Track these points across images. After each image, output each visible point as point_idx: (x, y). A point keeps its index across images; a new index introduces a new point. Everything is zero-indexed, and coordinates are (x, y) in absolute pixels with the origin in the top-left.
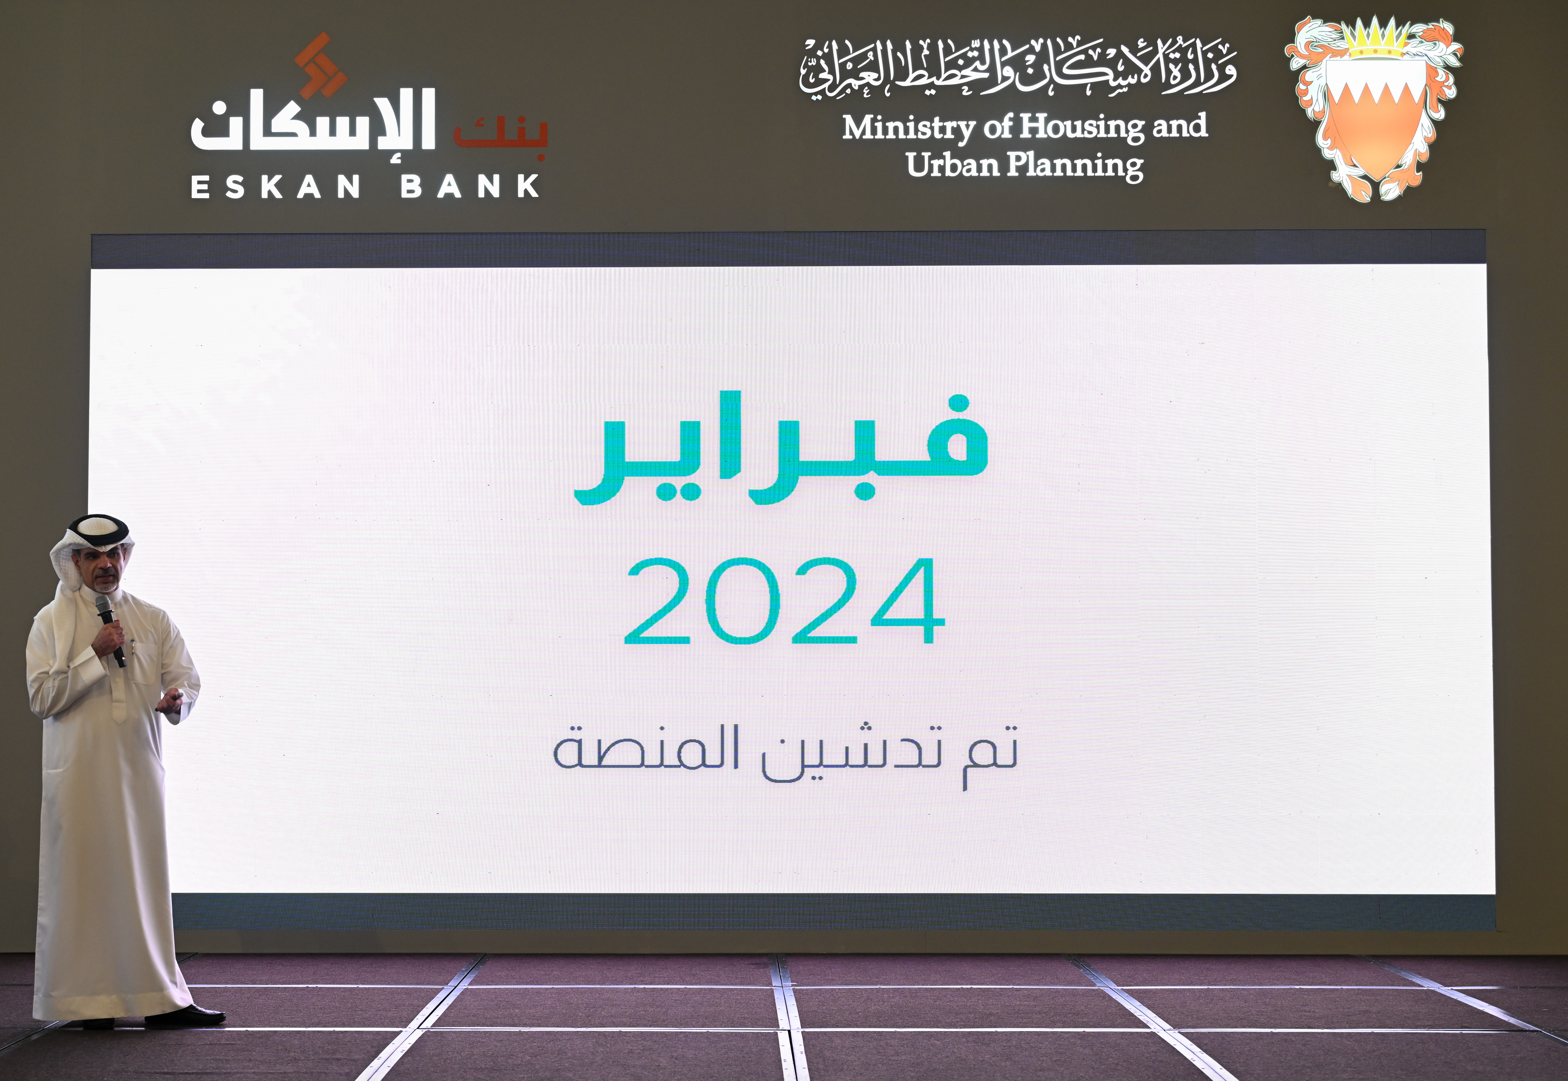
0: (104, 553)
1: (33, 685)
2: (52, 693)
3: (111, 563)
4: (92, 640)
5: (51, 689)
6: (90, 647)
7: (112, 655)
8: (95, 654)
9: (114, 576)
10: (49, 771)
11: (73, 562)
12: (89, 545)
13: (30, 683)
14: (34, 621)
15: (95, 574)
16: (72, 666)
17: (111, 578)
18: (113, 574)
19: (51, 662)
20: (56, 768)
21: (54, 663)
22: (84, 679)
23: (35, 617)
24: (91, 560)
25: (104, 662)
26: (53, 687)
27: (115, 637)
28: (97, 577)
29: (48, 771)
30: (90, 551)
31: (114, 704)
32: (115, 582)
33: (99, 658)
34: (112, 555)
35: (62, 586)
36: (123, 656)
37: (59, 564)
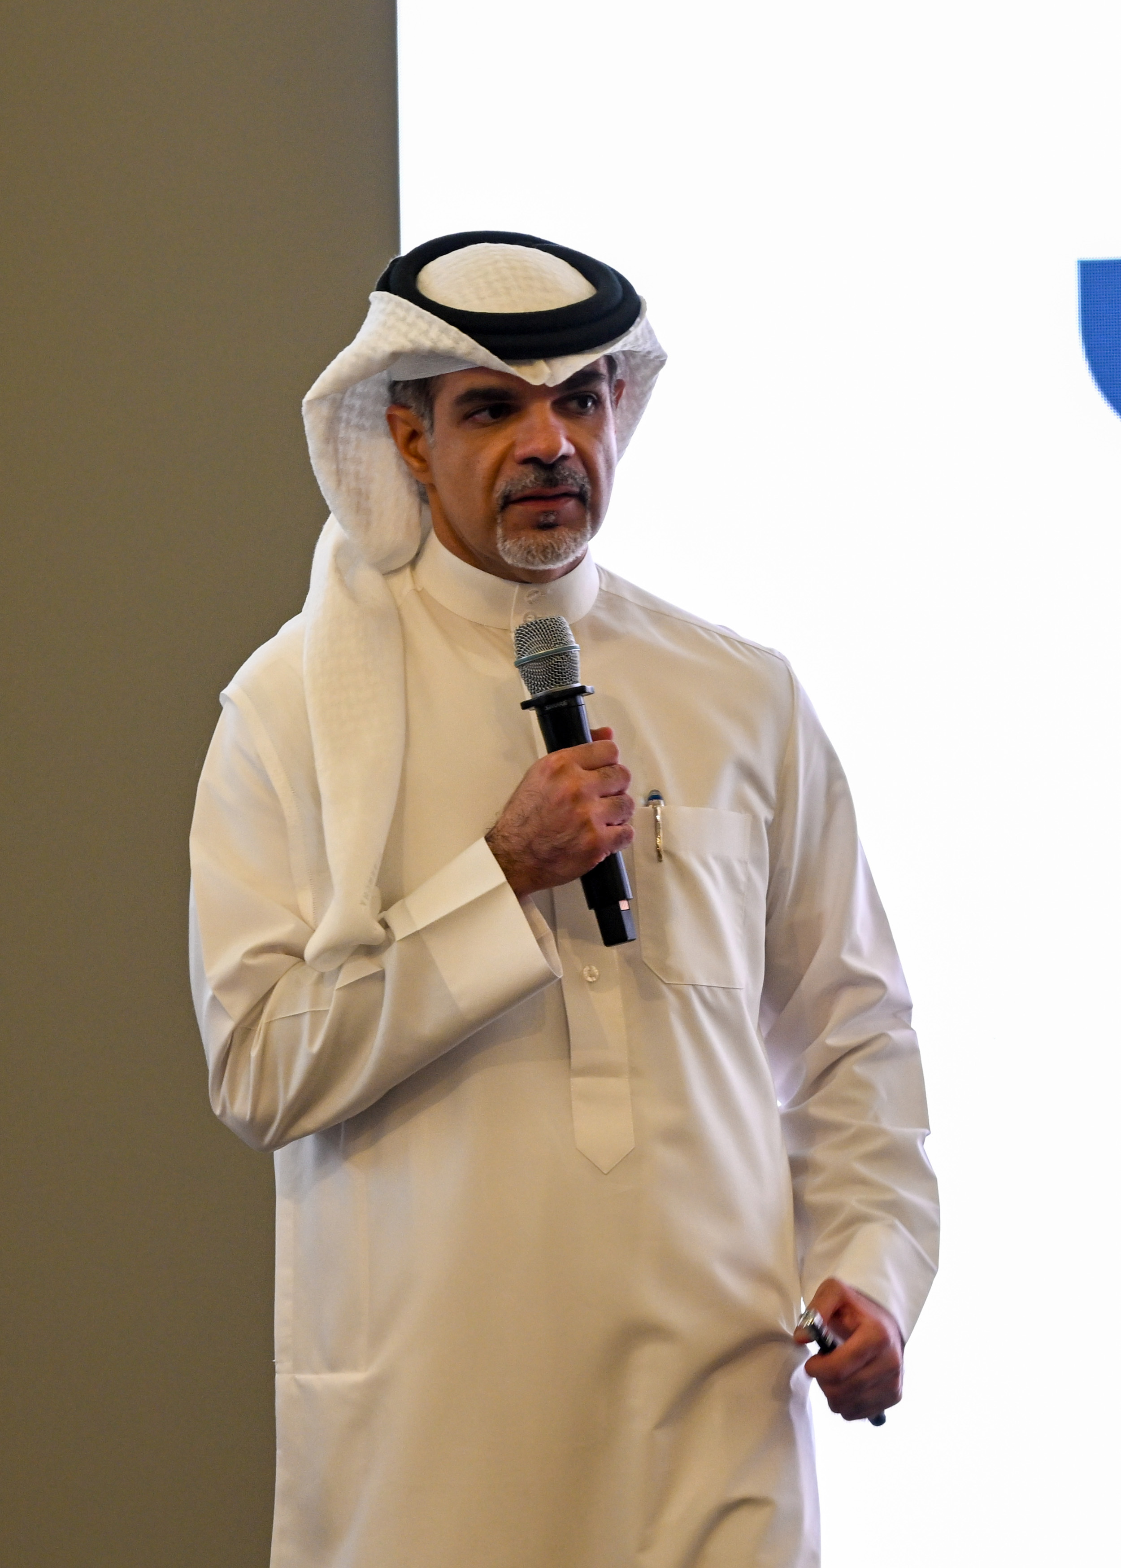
0: (543, 391)
1: (224, 999)
2: (311, 1041)
3: (569, 439)
4: (489, 817)
5: (306, 1021)
6: (482, 848)
7: (576, 887)
8: (501, 878)
9: (581, 497)
10: (306, 1377)
11: (392, 441)
12: (483, 355)
13: (209, 993)
14: (219, 709)
15: (501, 486)
16: (400, 931)
17: (571, 505)
18: (576, 489)
19: (306, 901)
20: (333, 1366)
21: (320, 906)
22: (454, 988)
23: (225, 692)
24: (484, 425)
25: (537, 915)
26: (317, 1015)
27: (597, 808)
28: (508, 501)
29: (299, 1376)
30: (481, 382)
31: (578, 1082)
32: (583, 524)
33: (520, 894)
34: (574, 405)
35: (341, 551)
36: (624, 897)
37: (336, 450)
